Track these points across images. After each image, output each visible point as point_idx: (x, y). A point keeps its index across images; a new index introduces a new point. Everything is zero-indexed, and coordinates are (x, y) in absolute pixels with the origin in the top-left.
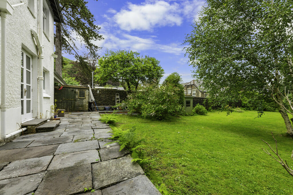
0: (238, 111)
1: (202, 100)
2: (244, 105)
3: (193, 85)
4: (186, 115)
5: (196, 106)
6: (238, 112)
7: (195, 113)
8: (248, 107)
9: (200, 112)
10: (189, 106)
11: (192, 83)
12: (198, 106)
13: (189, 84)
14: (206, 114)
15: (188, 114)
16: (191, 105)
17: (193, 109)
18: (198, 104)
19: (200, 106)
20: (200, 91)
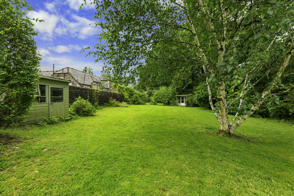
0: (124, 105)
1: (84, 91)
2: (126, 99)
3: (68, 73)
4: (52, 123)
5: (76, 100)
6: (125, 107)
7: (74, 115)
8: (129, 101)
9: (84, 112)
10: (61, 100)
11: (66, 71)
12: (79, 101)
13: (59, 72)
14: (94, 114)
15: (56, 119)
16: (64, 99)
17: (70, 106)
18: (80, 97)
19: (84, 102)
20: (78, 83)
